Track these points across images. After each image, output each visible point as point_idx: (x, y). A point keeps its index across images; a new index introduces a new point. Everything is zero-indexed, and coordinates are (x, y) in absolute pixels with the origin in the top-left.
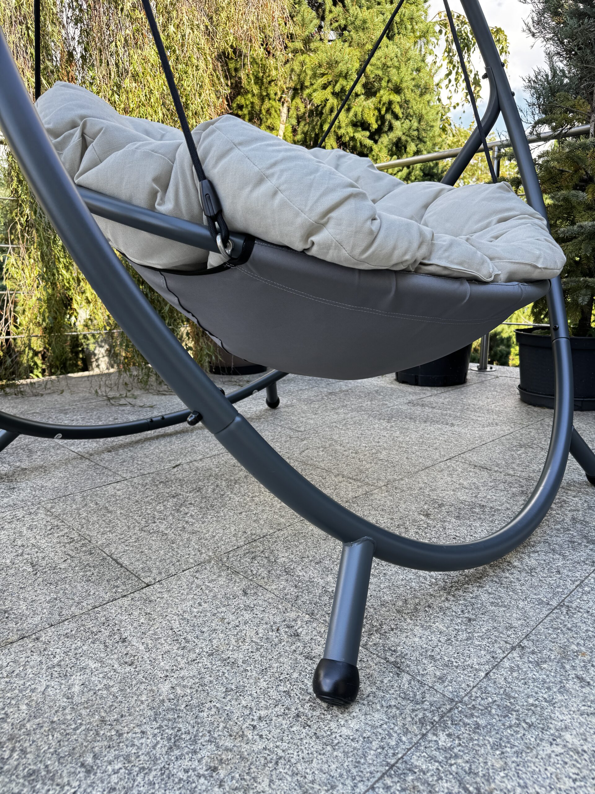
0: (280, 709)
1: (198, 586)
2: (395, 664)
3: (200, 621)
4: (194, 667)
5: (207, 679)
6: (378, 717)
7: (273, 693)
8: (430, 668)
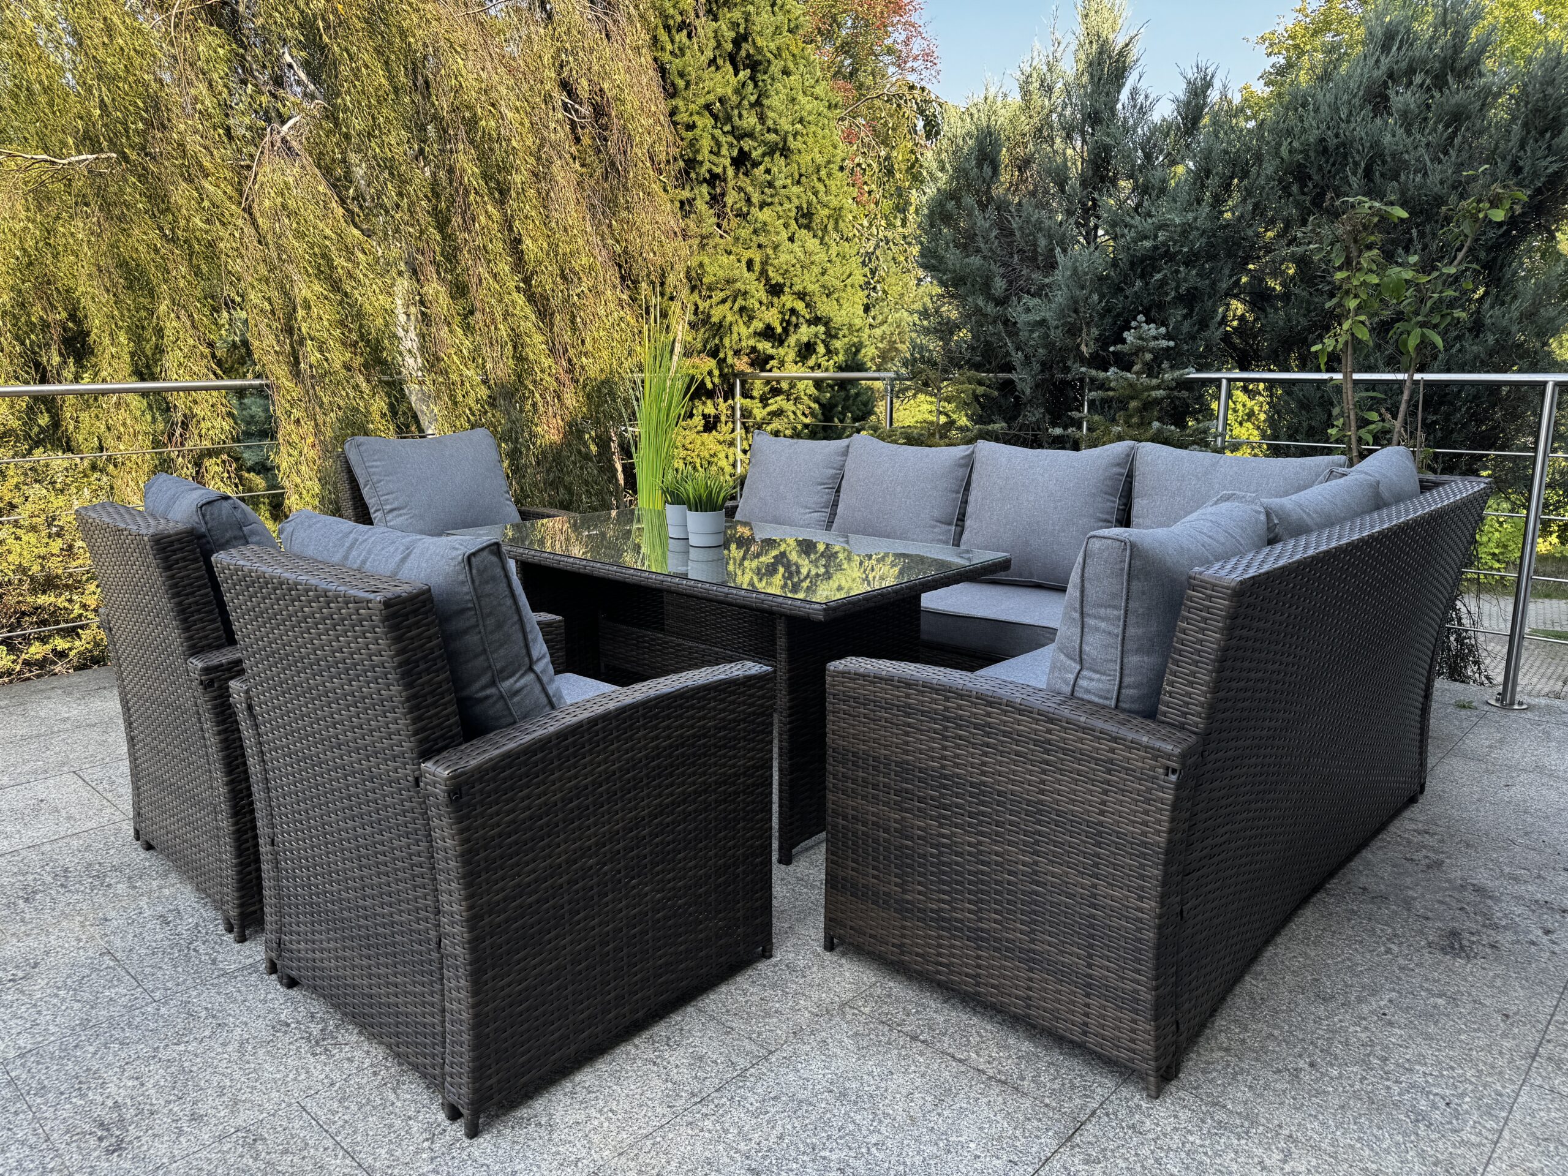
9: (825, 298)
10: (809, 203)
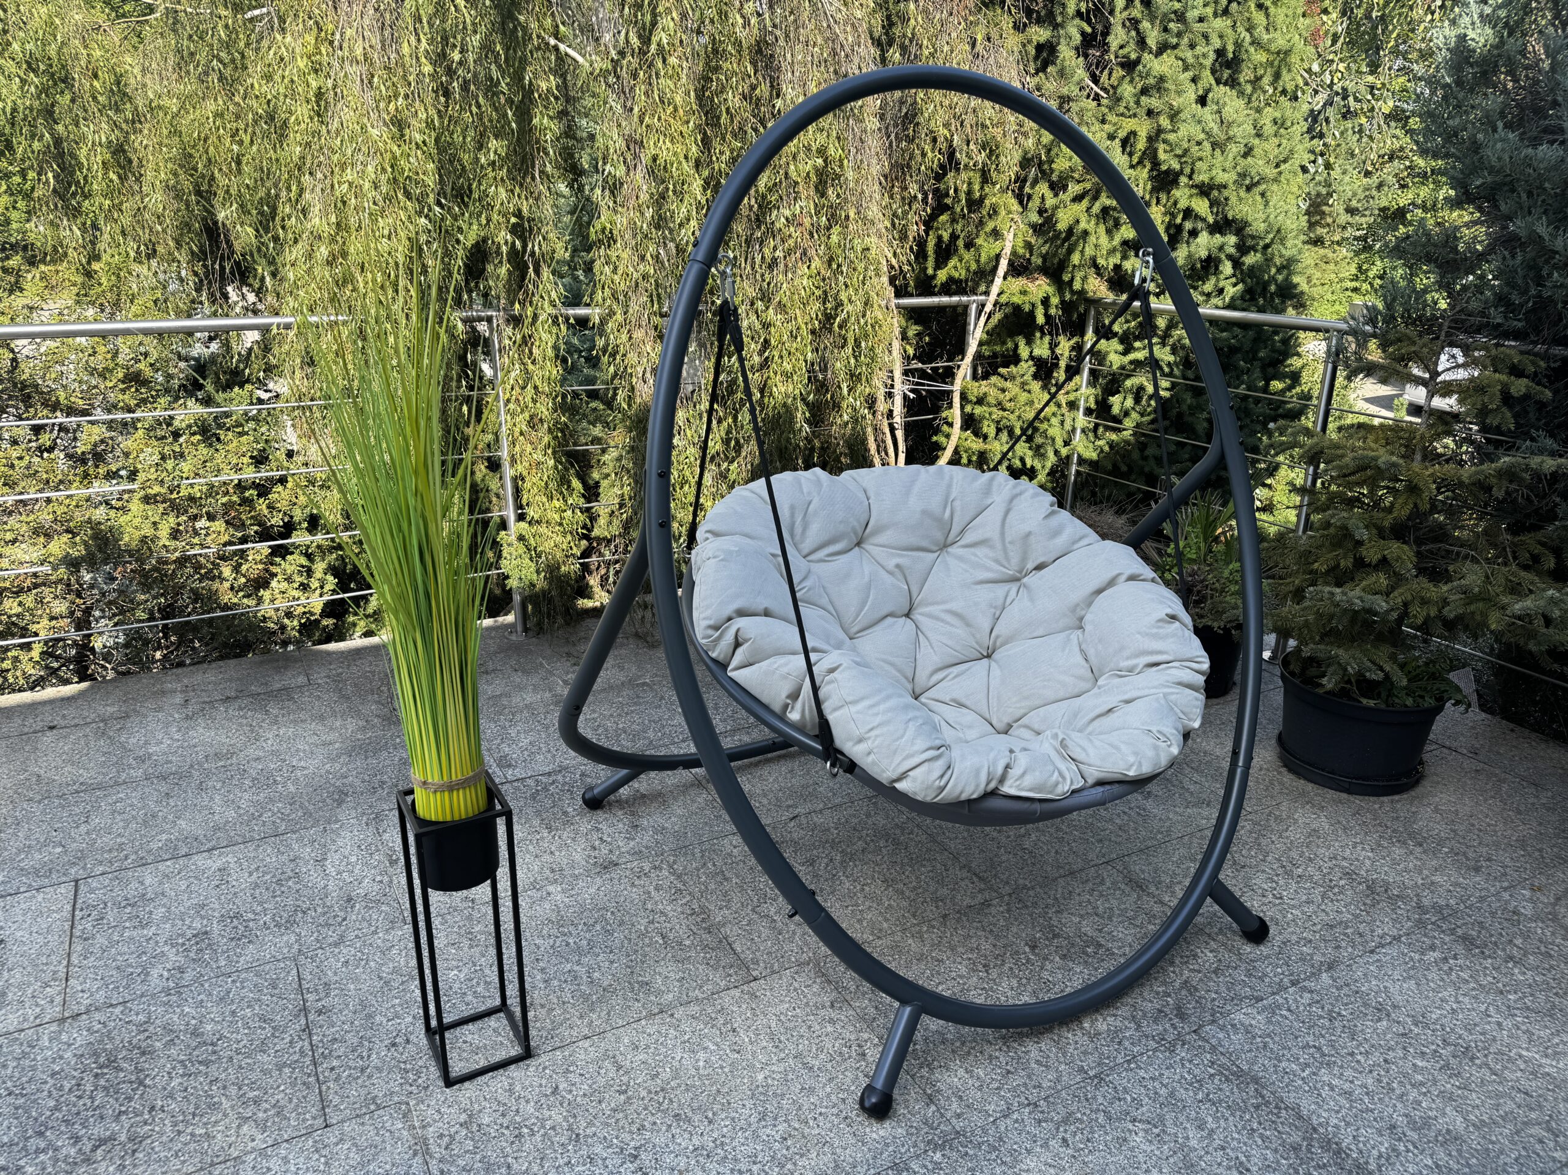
0: (835, 1111)
1: (795, 990)
2: (930, 1097)
3: (792, 1025)
4: (782, 1065)
5: (790, 1076)
6: (900, 1131)
7: (833, 1097)
8: (955, 1106)
9: (1242, 194)
10: (1238, 45)
